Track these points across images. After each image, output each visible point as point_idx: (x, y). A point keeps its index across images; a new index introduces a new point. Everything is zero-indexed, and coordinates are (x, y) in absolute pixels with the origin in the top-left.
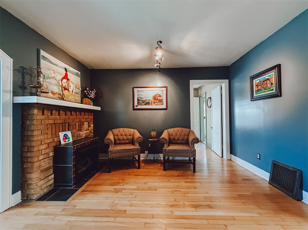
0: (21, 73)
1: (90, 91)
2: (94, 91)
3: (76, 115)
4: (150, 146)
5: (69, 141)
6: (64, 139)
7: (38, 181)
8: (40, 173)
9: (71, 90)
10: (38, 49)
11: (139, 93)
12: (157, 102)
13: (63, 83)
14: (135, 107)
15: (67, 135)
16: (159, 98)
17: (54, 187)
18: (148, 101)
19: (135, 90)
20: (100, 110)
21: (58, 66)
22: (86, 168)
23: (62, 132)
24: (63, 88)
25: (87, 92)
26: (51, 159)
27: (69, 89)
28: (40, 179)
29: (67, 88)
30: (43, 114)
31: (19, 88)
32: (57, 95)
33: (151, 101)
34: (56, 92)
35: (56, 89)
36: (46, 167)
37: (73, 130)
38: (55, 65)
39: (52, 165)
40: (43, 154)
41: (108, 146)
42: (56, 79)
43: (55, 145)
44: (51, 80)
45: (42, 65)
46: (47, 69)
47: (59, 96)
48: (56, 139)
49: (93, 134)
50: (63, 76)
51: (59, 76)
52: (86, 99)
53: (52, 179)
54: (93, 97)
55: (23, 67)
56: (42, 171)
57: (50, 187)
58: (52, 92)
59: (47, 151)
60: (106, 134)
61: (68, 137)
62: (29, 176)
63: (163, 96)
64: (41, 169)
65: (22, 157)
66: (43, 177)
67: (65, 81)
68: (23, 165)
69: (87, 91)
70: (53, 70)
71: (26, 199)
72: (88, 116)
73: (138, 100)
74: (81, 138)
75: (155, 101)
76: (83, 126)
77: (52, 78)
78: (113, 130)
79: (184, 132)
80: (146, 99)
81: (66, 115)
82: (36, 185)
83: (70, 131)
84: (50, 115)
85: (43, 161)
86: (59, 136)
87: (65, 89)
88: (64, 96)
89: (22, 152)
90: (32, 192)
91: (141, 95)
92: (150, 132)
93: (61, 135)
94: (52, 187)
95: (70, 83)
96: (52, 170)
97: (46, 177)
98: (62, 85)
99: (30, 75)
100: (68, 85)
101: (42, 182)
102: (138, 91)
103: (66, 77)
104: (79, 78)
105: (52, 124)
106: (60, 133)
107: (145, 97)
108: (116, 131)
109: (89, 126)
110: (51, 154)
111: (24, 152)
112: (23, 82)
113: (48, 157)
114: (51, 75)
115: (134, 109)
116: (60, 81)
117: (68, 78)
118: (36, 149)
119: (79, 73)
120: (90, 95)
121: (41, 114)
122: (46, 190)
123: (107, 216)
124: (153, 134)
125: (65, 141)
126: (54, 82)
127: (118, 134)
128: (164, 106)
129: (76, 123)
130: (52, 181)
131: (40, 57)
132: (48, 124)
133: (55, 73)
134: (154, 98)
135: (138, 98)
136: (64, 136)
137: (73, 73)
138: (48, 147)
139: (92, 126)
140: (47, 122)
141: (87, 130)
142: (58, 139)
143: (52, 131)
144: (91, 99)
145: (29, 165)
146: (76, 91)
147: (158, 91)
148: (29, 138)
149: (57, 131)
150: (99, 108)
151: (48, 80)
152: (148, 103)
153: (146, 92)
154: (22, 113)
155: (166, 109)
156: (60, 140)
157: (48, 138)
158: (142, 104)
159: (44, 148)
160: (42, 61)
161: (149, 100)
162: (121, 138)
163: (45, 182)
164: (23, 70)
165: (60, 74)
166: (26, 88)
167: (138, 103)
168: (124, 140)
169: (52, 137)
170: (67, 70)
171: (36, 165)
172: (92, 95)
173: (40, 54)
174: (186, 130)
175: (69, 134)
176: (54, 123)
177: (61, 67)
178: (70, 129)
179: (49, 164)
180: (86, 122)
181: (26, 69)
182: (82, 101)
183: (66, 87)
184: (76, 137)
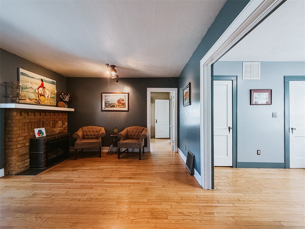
0: (5, 86)
1: (65, 96)
2: (68, 96)
3: (50, 115)
4: (114, 141)
5: (42, 135)
6: (38, 134)
7: (16, 162)
8: (18, 157)
9: (46, 96)
10: (18, 68)
11: (106, 98)
12: (121, 105)
13: (39, 91)
14: (103, 109)
15: (42, 131)
16: (122, 102)
17: (30, 168)
18: (113, 104)
19: (104, 95)
20: (74, 111)
21: (35, 79)
22: (56, 156)
23: (37, 128)
24: (39, 95)
25: (62, 97)
26: (27, 148)
27: (45, 95)
28: (18, 161)
29: (43, 95)
30: (21, 115)
31: (3, 97)
32: (34, 100)
33: (115, 104)
34: (33, 98)
35: (33, 96)
36: (23, 153)
37: (47, 127)
38: (32, 78)
39: (28, 152)
40: (21, 144)
41: (75, 140)
42: (32, 89)
43: (31, 137)
44: (28, 89)
45: (21, 79)
46: (25, 81)
47: (36, 101)
48: (31, 133)
49: (67, 131)
50: (40, 86)
51: (35, 86)
52: (61, 102)
53: (28, 162)
54: (67, 101)
55: (6, 82)
56: (20, 156)
57: (26, 167)
58: (30, 99)
59: (24, 141)
60: (77, 130)
61: (42, 132)
62: (9, 158)
63: (125, 101)
64: (19, 154)
65: (5, 145)
66: (21, 160)
67: (41, 89)
68: (5, 151)
69: (62, 95)
70: (30, 82)
71: (8, 174)
72: (62, 116)
73: (106, 103)
74: (55, 133)
75: (119, 104)
76: (57, 124)
77: (29, 88)
78: (83, 128)
79: (139, 130)
80: (112, 102)
81: (40, 116)
82: (15, 165)
83: (44, 128)
84: (27, 115)
85: (20, 148)
86: (34, 131)
87: (41, 95)
88: (40, 101)
89: (5, 142)
90: (12, 169)
91: (107, 99)
92: (113, 129)
93: (36, 131)
94: (28, 168)
95: (46, 90)
96: (28, 156)
97: (23, 160)
98: (38, 92)
99: (11, 87)
100: (44, 92)
101: (19, 163)
102: (105, 96)
103: (42, 86)
104: (55, 86)
105: (28, 122)
106: (35, 129)
107: (111, 101)
108: (85, 128)
109: (63, 124)
110: (27, 144)
111: (6, 142)
112: (6, 93)
113: (25, 146)
114: (29, 86)
115: (102, 111)
116: (37, 90)
117: (44, 86)
118: (15, 140)
119: (55, 81)
120: (65, 99)
121: (19, 115)
122: (23, 169)
123: (59, 182)
124: (116, 131)
125: (39, 135)
126: (31, 91)
127: (86, 131)
128: (126, 109)
129: (50, 122)
130: (28, 164)
131: (19, 73)
132: (25, 123)
133: (32, 84)
134: (119, 102)
135: (105, 102)
136: (39, 131)
137: (48, 82)
138: (25, 139)
139: (66, 124)
140: (24, 121)
141: (61, 127)
142: (33, 133)
143: (28, 127)
144: (65, 102)
145: (10, 151)
146: (52, 96)
147: (122, 96)
148: (10, 132)
149: (33, 127)
150: (73, 110)
151: (26, 90)
152: (113, 106)
153: (112, 97)
154: (5, 115)
155: (128, 111)
156: (35, 135)
157: (24, 133)
158: (109, 106)
159: (22, 139)
160: (21, 77)
161: (115, 103)
162: (89, 134)
163: (22, 164)
164: (6, 84)
165: (37, 84)
166: (8, 97)
167: (105, 105)
168: (91, 136)
169: (28, 132)
170: (43, 80)
171: (15, 150)
172: (67, 99)
173: (19, 71)
174: (141, 128)
175: (43, 130)
176: (30, 122)
177: (37, 79)
178: (44, 126)
179: (25, 151)
180: (60, 121)
181: (8, 83)
182: (57, 104)
183: (42, 93)
184: (50, 133)
